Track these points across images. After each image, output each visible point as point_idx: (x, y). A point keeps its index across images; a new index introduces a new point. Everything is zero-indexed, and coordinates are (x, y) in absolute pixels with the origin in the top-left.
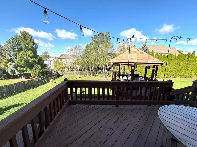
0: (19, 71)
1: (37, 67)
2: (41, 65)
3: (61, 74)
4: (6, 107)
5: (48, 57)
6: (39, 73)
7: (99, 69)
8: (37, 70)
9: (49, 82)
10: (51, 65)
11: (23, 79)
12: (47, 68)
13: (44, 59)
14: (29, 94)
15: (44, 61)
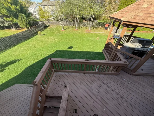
0: (7, 22)
1: (22, 17)
2: (25, 14)
3: (47, 25)
4: (5, 63)
5: (31, 3)
6: (26, 23)
7: (83, 18)
8: (23, 21)
9: (38, 34)
10: (36, 14)
11: (15, 30)
12: (33, 17)
13: (27, 5)
14: (22, 48)
15: (28, 8)
